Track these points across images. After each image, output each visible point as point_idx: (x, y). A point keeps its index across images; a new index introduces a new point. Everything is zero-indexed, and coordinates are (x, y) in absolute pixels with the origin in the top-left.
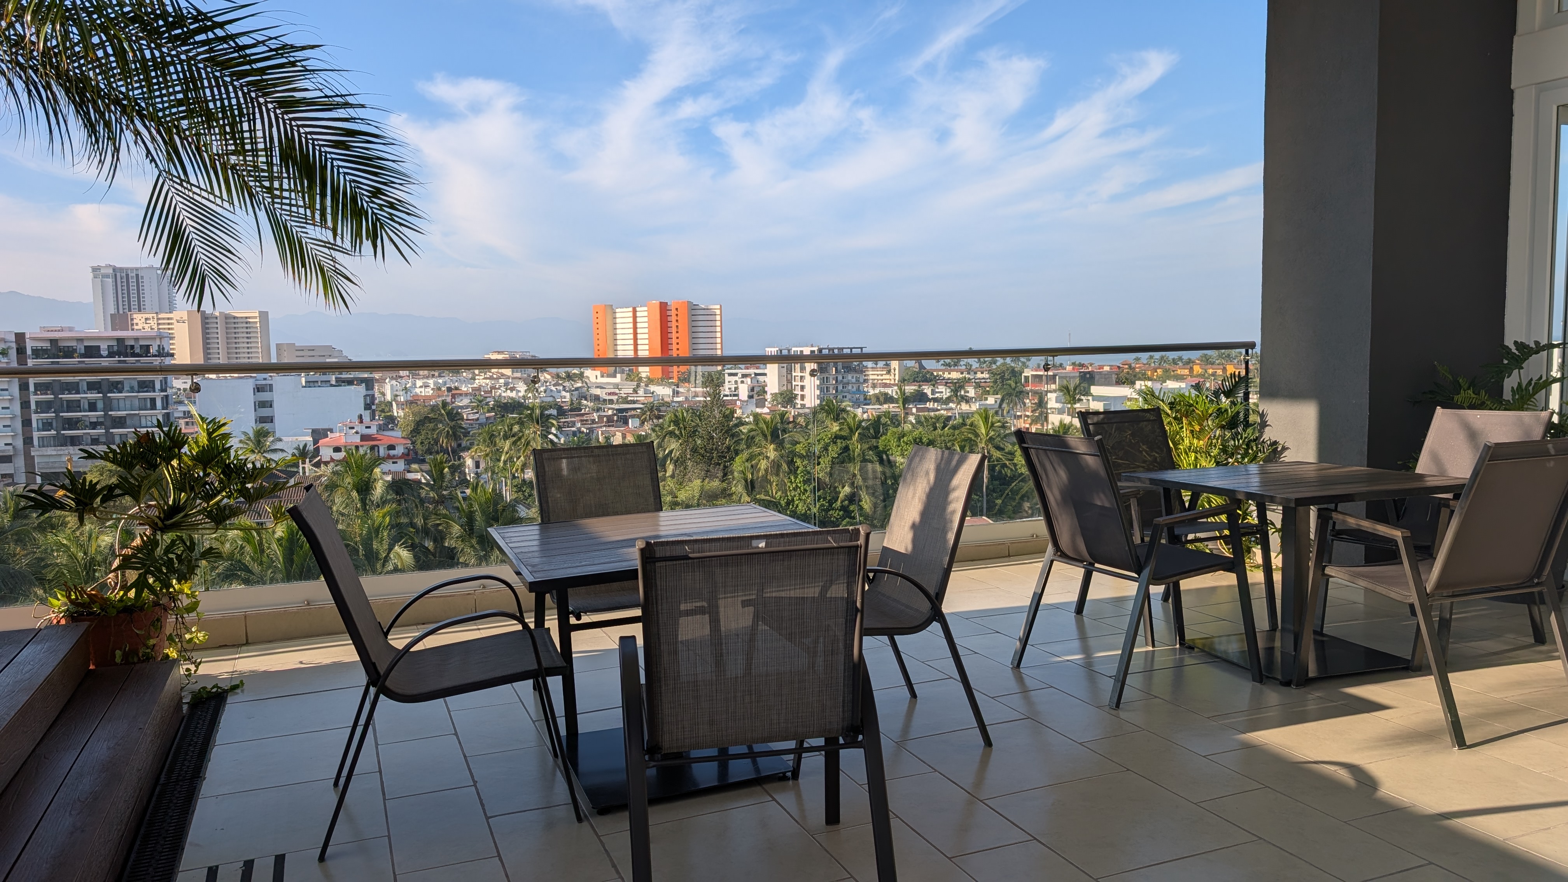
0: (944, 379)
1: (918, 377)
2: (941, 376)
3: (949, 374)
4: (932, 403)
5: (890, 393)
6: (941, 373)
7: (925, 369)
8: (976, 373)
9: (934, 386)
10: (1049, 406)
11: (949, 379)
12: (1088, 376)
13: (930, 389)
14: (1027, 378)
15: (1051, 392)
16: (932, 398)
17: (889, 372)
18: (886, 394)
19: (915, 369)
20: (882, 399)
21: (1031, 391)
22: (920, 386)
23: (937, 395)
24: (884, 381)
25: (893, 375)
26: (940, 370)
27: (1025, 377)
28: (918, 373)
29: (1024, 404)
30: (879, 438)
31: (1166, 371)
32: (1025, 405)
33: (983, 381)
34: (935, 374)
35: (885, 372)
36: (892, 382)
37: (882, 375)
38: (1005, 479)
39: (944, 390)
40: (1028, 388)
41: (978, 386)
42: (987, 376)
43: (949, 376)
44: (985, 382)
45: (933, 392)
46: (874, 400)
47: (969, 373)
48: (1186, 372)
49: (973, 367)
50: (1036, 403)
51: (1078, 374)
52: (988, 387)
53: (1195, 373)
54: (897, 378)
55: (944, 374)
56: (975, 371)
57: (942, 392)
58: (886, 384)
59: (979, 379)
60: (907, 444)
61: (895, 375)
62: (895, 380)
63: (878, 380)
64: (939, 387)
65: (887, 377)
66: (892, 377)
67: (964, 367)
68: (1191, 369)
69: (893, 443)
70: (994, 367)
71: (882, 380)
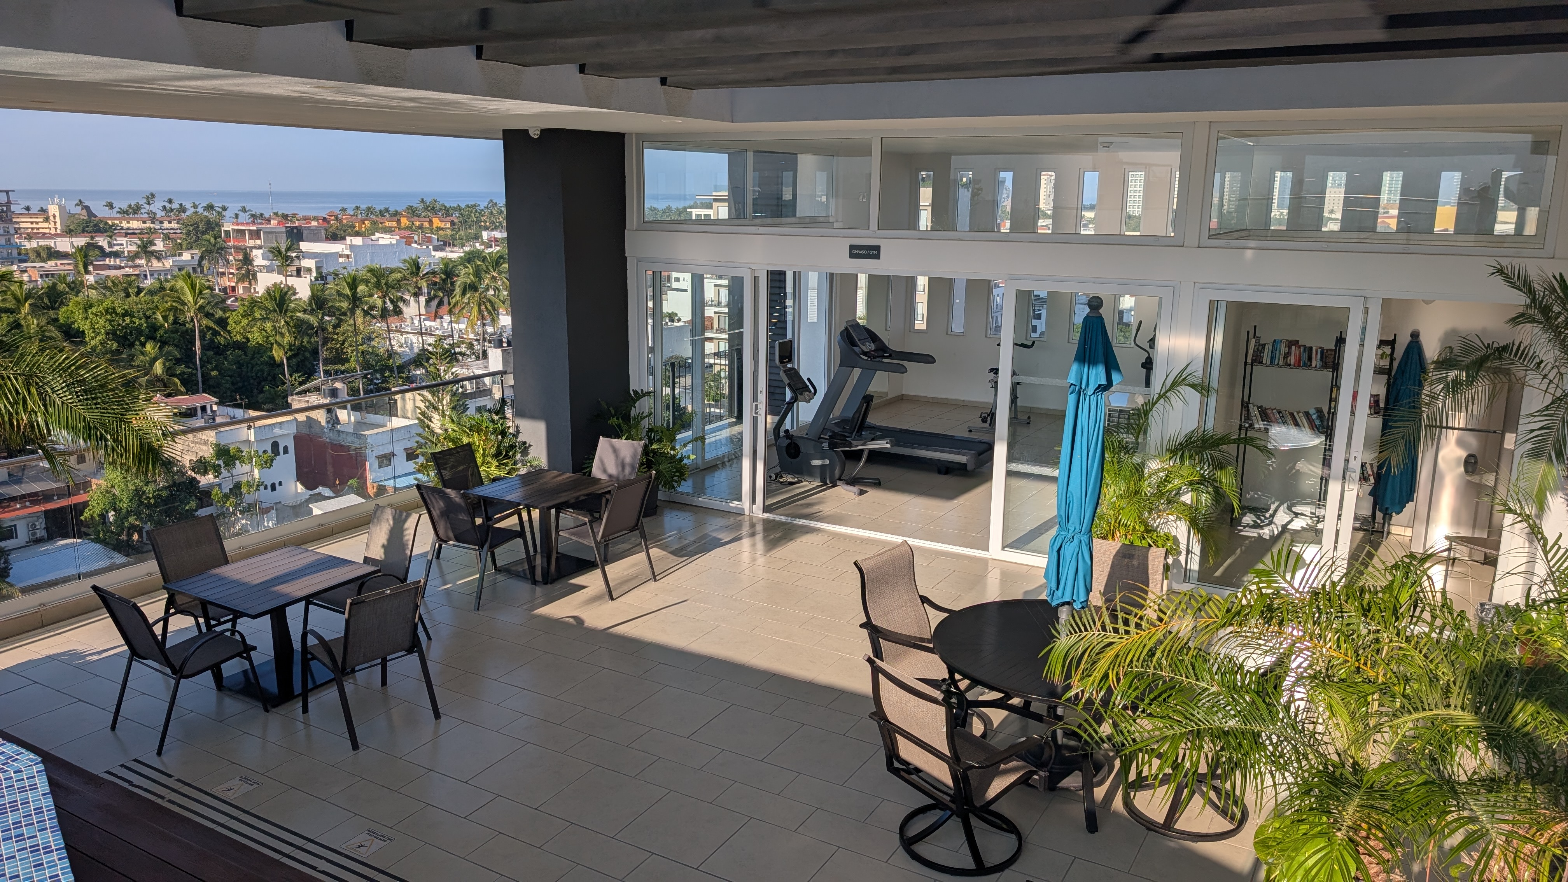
0: (122, 229)
1: (87, 227)
2: (118, 225)
3: (128, 223)
4: (112, 260)
5: (53, 245)
6: (117, 222)
7: (96, 216)
8: (161, 223)
9: (111, 237)
10: (255, 264)
11: (128, 229)
12: (295, 231)
13: (106, 241)
14: (227, 233)
15: (255, 248)
16: (111, 252)
17: (47, 220)
18: (49, 248)
19: (82, 217)
20: (44, 254)
21: (234, 247)
22: (92, 238)
23: (116, 248)
24: (41, 230)
25: (52, 224)
26: (116, 219)
27: (225, 231)
28: (88, 222)
29: (227, 261)
30: (58, 309)
31: (374, 223)
32: (228, 263)
33: (172, 231)
34: (110, 222)
35: (41, 220)
36: (53, 232)
37: (37, 223)
38: (218, 347)
39: (124, 243)
40: (231, 244)
41: (167, 237)
42: (177, 226)
43: (128, 225)
44: (175, 233)
45: (110, 245)
46: (32, 256)
47: (153, 223)
48: (394, 224)
49: (158, 216)
50: (240, 260)
51: (284, 229)
52: (180, 239)
53: (403, 225)
54: (59, 226)
55: (121, 223)
56: (162, 219)
57: (122, 245)
58: (44, 234)
59: (167, 229)
60: (97, 316)
61: (55, 223)
62: (56, 229)
63: (32, 229)
64: (118, 239)
65: (46, 225)
66: (52, 225)
67: (146, 216)
68: (399, 222)
69: (79, 315)
70: (183, 216)
71: (38, 229)
